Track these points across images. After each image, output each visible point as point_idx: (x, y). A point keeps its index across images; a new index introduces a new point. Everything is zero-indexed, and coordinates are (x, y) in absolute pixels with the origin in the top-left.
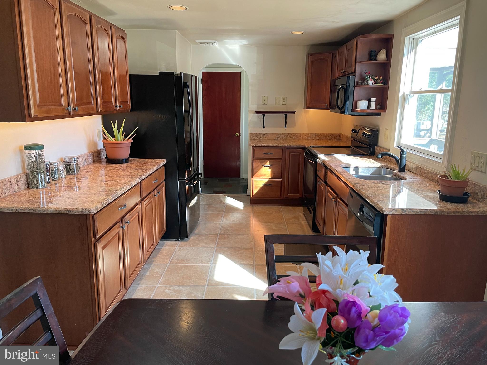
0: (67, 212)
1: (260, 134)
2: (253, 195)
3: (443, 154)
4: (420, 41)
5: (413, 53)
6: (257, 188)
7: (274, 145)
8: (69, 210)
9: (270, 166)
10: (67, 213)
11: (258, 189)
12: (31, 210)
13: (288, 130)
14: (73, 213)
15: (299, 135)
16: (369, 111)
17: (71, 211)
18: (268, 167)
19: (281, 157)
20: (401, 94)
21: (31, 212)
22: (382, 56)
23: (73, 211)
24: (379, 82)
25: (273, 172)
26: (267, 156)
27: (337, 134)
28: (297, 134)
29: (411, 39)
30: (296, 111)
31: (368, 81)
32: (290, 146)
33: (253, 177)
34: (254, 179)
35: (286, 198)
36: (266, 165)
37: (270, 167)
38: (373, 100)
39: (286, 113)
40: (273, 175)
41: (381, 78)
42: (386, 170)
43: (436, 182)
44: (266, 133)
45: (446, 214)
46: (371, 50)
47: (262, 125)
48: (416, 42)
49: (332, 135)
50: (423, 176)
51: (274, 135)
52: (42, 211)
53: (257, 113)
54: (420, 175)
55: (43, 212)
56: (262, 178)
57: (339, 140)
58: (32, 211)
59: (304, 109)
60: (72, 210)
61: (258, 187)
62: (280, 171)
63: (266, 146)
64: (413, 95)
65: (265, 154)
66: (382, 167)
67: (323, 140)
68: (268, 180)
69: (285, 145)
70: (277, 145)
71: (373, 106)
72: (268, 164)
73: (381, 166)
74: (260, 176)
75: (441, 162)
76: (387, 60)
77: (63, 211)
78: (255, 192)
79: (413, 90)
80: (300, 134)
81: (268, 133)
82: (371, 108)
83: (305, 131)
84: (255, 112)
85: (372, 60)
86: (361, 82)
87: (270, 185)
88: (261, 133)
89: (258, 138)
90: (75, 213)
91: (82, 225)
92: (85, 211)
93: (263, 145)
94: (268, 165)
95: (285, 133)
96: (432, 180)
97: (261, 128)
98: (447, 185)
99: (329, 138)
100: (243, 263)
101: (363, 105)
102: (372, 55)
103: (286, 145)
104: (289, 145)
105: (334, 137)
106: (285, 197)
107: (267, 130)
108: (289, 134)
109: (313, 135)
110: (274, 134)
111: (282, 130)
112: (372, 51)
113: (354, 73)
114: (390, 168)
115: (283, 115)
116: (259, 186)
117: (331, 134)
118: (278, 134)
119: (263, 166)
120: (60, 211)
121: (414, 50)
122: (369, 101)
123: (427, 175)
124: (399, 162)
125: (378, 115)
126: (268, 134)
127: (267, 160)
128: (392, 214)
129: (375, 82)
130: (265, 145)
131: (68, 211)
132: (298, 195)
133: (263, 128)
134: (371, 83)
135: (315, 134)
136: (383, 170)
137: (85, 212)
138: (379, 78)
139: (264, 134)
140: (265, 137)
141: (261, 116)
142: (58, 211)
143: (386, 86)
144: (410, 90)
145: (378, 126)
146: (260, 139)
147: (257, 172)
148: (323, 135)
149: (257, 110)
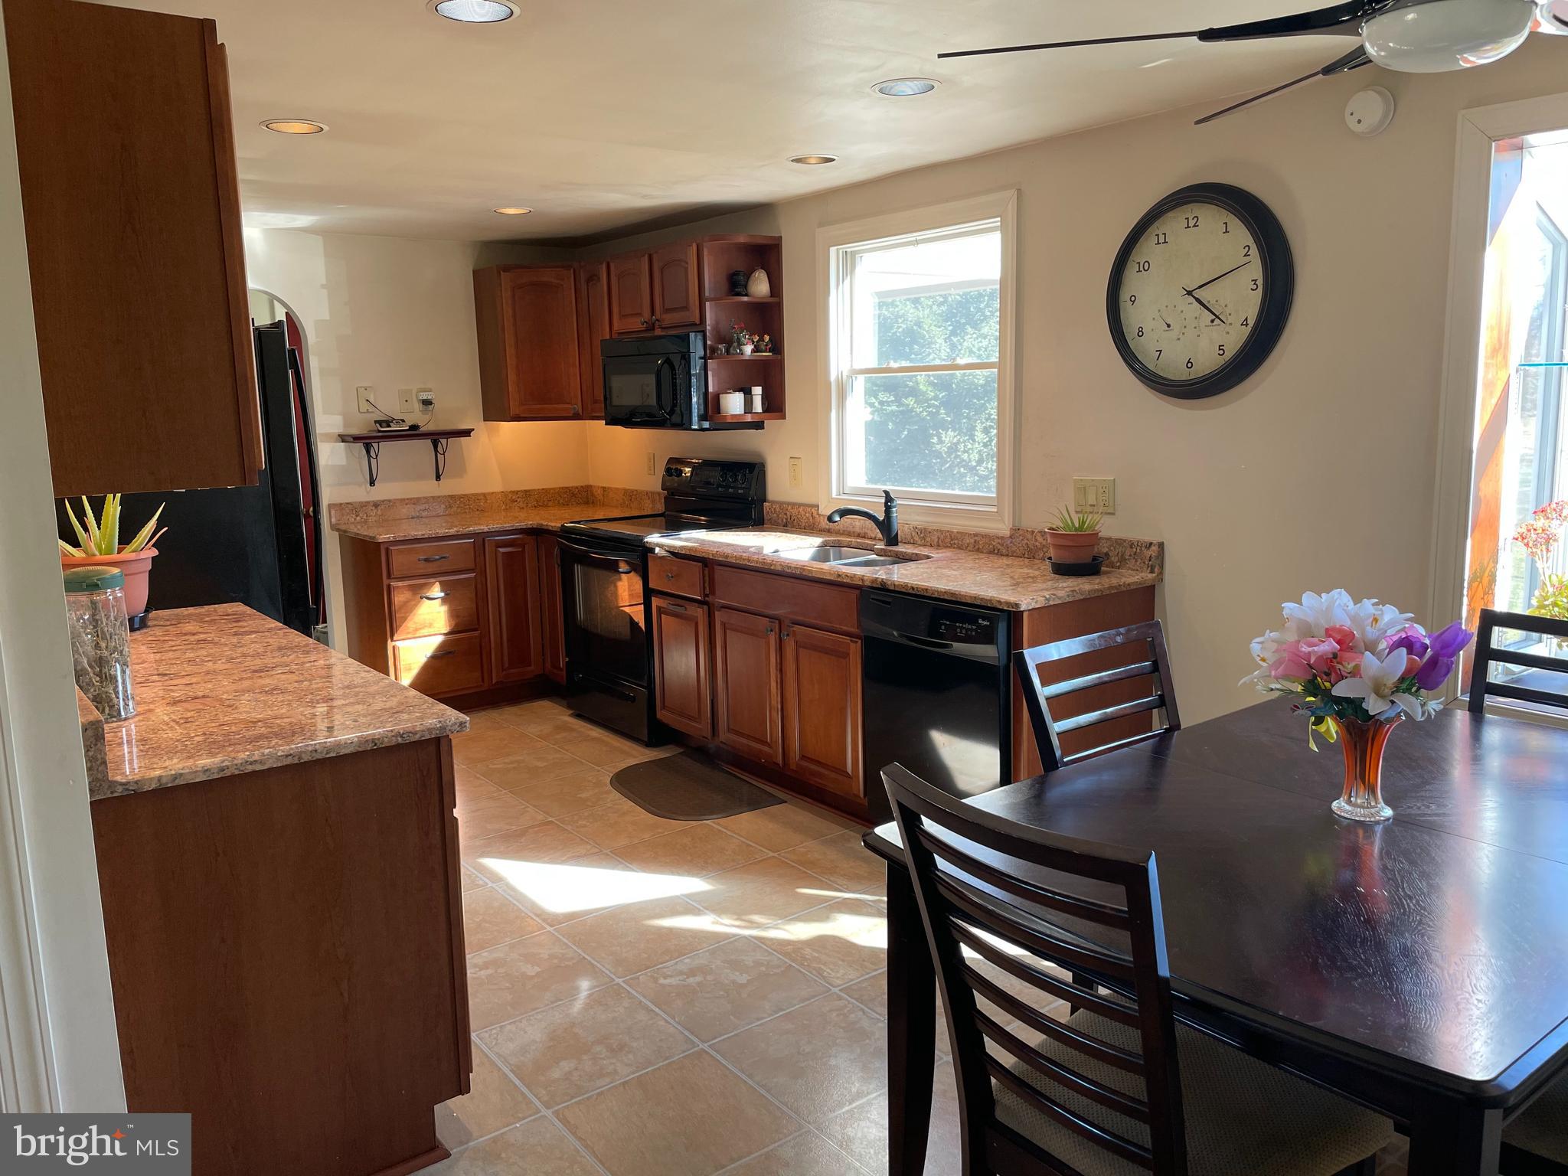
0: (400, 741)
1: (364, 505)
3: (995, 495)
4: (859, 259)
5: (847, 281)
6: (410, 669)
7: (450, 531)
8: (403, 734)
9: (442, 594)
10: (398, 744)
11: (414, 672)
12: (287, 756)
13: (449, 486)
14: (417, 738)
15: (482, 497)
16: (749, 418)
17: (410, 735)
18: (438, 602)
19: (471, 566)
20: (833, 377)
21: (285, 763)
22: (760, 286)
23: (415, 733)
24: (763, 348)
25: (454, 614)
26: (431, 568)
27: (582, 487)
28: (476, 497)
29: (841, 251)
30: (473, 429)
31: (740, 344)
32: (497, 529)
33: (395, 638)
34: (398, 644)
35: (497, 683)
36: (431, 595)
37: (444, 600)
38: (757, 391)
39: (436, 438)
40: (453, 623)
41: (767, 338)
42: (840, 551)
43: (991, 552)
44: (383, 501)
46: (731, 270)
47: (365, 479)
48: (850, 263)
49: (570, 491)
50: (947, 547)
51: (406, 504)
52: (321, 753)
53: (343, 438)
54: (939, 546)
55: (324, 755)
56: (421, 635)
57: (587, 503)
58: (289, 761)
59: (484, 421)
60: (413, 731)
61: (413, 666)
62: (474, 606)
64: (856, 378)
65: (426, 560)
66: (824, 545)
67: (547, 506)
68: (440, 639)
69: (482, 527)
70: (457, 531)
71: (758, 406)
72: (436, 591)
74: (417, 630)
75: (996, 510)
76: (774, 295)
77: (386, 740)
79: (858, 366)
80: (484, 495)
81: (390, 501)
82: (753, 411)
83: (495, 484)
84: (339, 435)
85: (739, 294)
86: (722, 347)
87: (450, 652)
88: (368, 502)
89: (358, 518)
90: (423, 738)
91: (425, 773)
92: (451, 726)
93: (417, 535)
94: (438, 592)
95: (439, 497)
96: (978, 550)
97: (364, 487)
99: (561, 501)
101: (734, 404)
102: (736, 284)
103: (485, 528)
104: (493, 528)
105: (574, 495)
106: (494, 682)
107: (384, 491)
108: (452, 497)
109: (520, 494)
110: (407, 501)
111: (428, 487)
112: (734, 273)
113: (700, 324)
114: (845, 544)
115: (428, 442)
116: (415, 663)
117: (567, 488)
118: (418, 499)
119: (421, 598)
121: (849, 277)
122: (747, 393)
123: (960, 542)
124: (885, 526)
125: (758, 425)
126: (390, 504)
127: (432, 580)
128: (1029, 610)
129: (756, 350)
130: (424, 535)
132: (530, 670)
133: (371, 486)
134: (748, 349)
135: (526, 491)
136: (832, 551)
137: (449, 728)
138: (763, 339)
139: (376, 505)
140: (379, 513)
141: (359, 447)
142: (373, 740)
143: (779, 357)
144: (849, 367)
145: (760, 455)
146: (366, 522)
147: (404, 619)
148: (546, 491)
149: (341, 431)
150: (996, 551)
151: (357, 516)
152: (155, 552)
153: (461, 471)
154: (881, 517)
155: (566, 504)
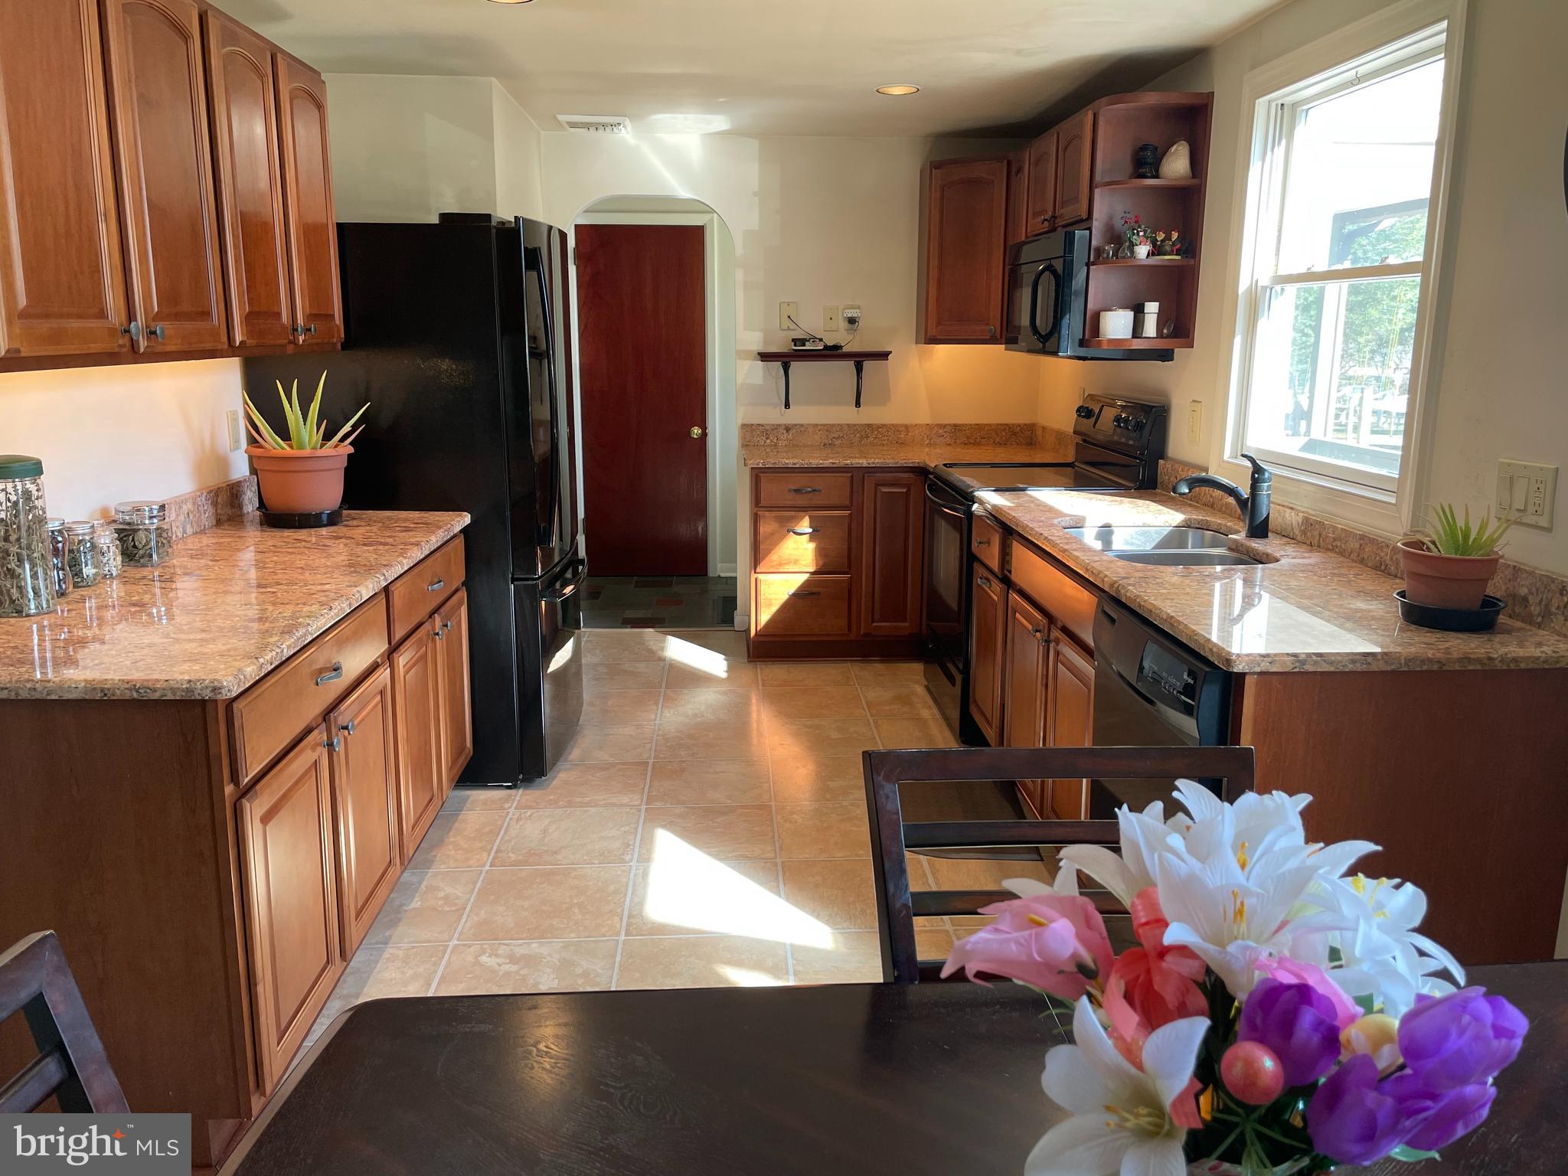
0: (135, 695)
1: (776, 427)
2: (758, 629)
3: (1397, 476)
4: (1304, 114)
5: (1280, 151)
6: (770, 605)
7: (825, 462)
8: (139, 688)
9: (810, 530)
10: (134, 699)
11: (774, 609)
13: (869, 414)
14: (156, 696)
15: (903, 429)
16: (1138, 344)
17: (148, 691)
18: (806, 537)
19: (847, 502)
20: (1243, 285)
22: (1177, 164)
23: (154, 690)
24: (1168, 248)
25: (820, 552)
26: (801, 500)
27: (1025, 425)
28: (896, 428)
29: (1273, 105)
30: (891, 352)
31: (1132, 245)
32: (878, 465)
33: (757, 571)
34: (761, 577)
35: (866, 635)
36: (799, 529)
37: (813, 537)
38: (1152, 308)
39: (859, 359)
40: (821, 563)
41: (1175, 236)
42: (1203, 535)
43: (1377, 568)
44: (795, 425)
45: (1436, 667)
46: (1141, 144)
47: (780, 400)
48: (1288, 116)
49: (1010, 428)
50: (1328, 549)
51: (819, 431)
52: (39, 693)
53: (765, 357)
54: (1319, 547)
55: (42, 696)
56: (785, 570)
57: (1031, 444)
59: (916, 343)
60: (151, 686)
61: (773, 602)
62: (846, 547)
63: (798, 466)
64: (1283, 290)
65: (797, 491)
66: (1187, 525)
67: (979, 444)
68: (806, 577)
69: (861, 461)
70: (833, 463)
71: (1150, 328)
72: (805, 526)
73: (1185, 521)
74: (780, 565)
75: (1393, 501)
76: (1194, 176)
77: (118, 692)
78: (765, 617)
79: (1284, 271)
80: (906, 427)
81: (802, 425)
82: (1144, 335)
83: (922, 416)
84: (759, 353)
85: (1144, 176)
86: (1110, 249)
87: (814, 593)
88: (780, 425)
89: (768, 441)
90: (165, 698)
92: (201, 690)
93: (787, 464)
94: (806, 527)
95: (855, 425)
96: (1362, 561)
97: (779, 407)
98: (1429, 572)
99: (997, 440)
100: (741, 856)
101: (1117, 324)
102: (1146, 161)
103: (864, 462)
104: (873, 463)
105: (1014, 434)
107: (802, 414)
108: (869, 426)
109: (948, 429)
110: (820, 427)
111: (845, 414)
112: (1144, 148)
113: (1087, 219)
114: (1215, 527)
115: (850, 365)
116: (776, 599)
117: (1006, 425)
118: (833, 425)
119: (789, 531)
120: (109, 689)
121: (1284, 142)
122: (1139, 311)
123: (1343, 546)
124: (1249, 506)
125: (1166, 355)
126: (802, 428)
127: (802, 514)
128: (1261, 674)
129: (1156, 250)
130: (795, 464)
131: (137, 691)
132: (905, 627)
133: (786, 408)
134: (1142, 251)
135: (955, 426)
136: (1191, 533)
138: (1168, 238)
139: (788, 429)
140: (790, 437)
141: (777, 366)
142: (102, 690)
143: (1192, 262)
144: (1271, 274)
145: (1165, 395)
146: (776, 445)
147: (769, 551)
148: (980, 427)
149: (762, 350)
150: (1383, 567)
151: (767, 439)
152: (351, 450)
153: (884, 396)
154: (1245, 493)
155: (1004, 444)
